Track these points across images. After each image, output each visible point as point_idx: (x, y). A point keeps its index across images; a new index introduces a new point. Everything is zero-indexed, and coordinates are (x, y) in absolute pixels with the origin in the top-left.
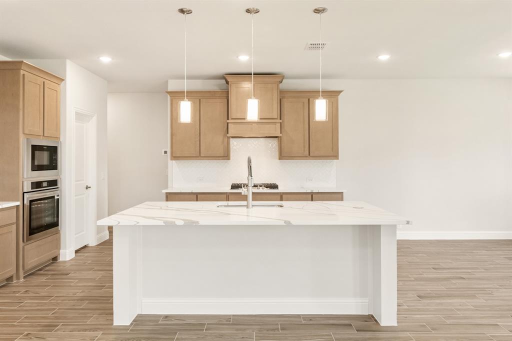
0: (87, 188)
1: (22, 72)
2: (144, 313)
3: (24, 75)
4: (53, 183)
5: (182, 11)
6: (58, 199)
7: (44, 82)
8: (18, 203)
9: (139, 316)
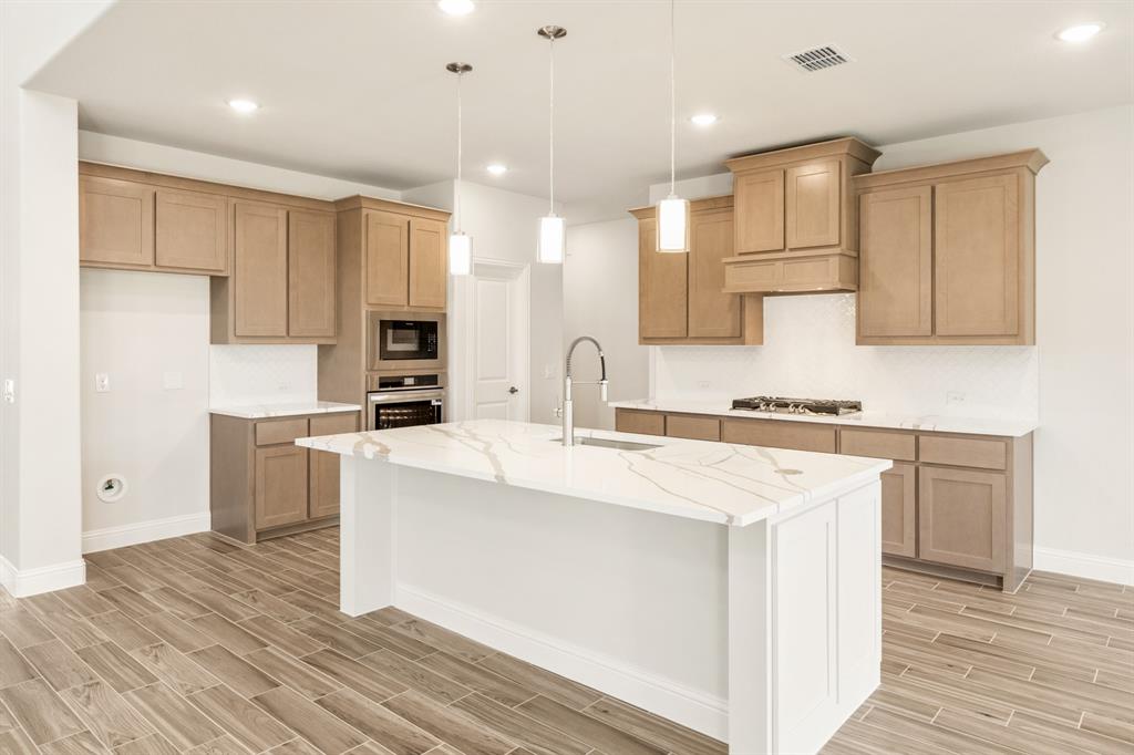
0: (513, 391)
1: (364, 212)
2: (397, 607)
3: (367, 215)
4: (429, 380)
5: (453, 68)
6: (439, 407)
7: (409, 223)
8: (358, 408)
9: (390, 610)
